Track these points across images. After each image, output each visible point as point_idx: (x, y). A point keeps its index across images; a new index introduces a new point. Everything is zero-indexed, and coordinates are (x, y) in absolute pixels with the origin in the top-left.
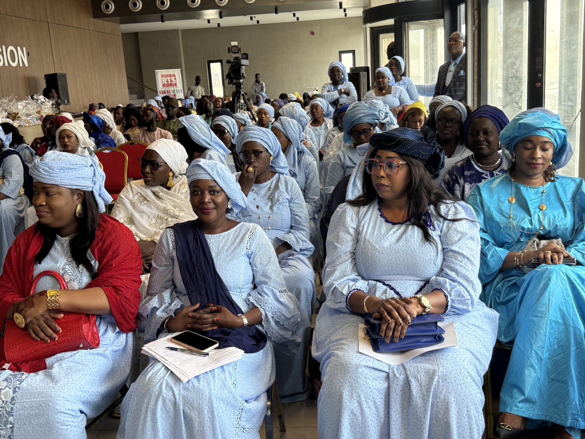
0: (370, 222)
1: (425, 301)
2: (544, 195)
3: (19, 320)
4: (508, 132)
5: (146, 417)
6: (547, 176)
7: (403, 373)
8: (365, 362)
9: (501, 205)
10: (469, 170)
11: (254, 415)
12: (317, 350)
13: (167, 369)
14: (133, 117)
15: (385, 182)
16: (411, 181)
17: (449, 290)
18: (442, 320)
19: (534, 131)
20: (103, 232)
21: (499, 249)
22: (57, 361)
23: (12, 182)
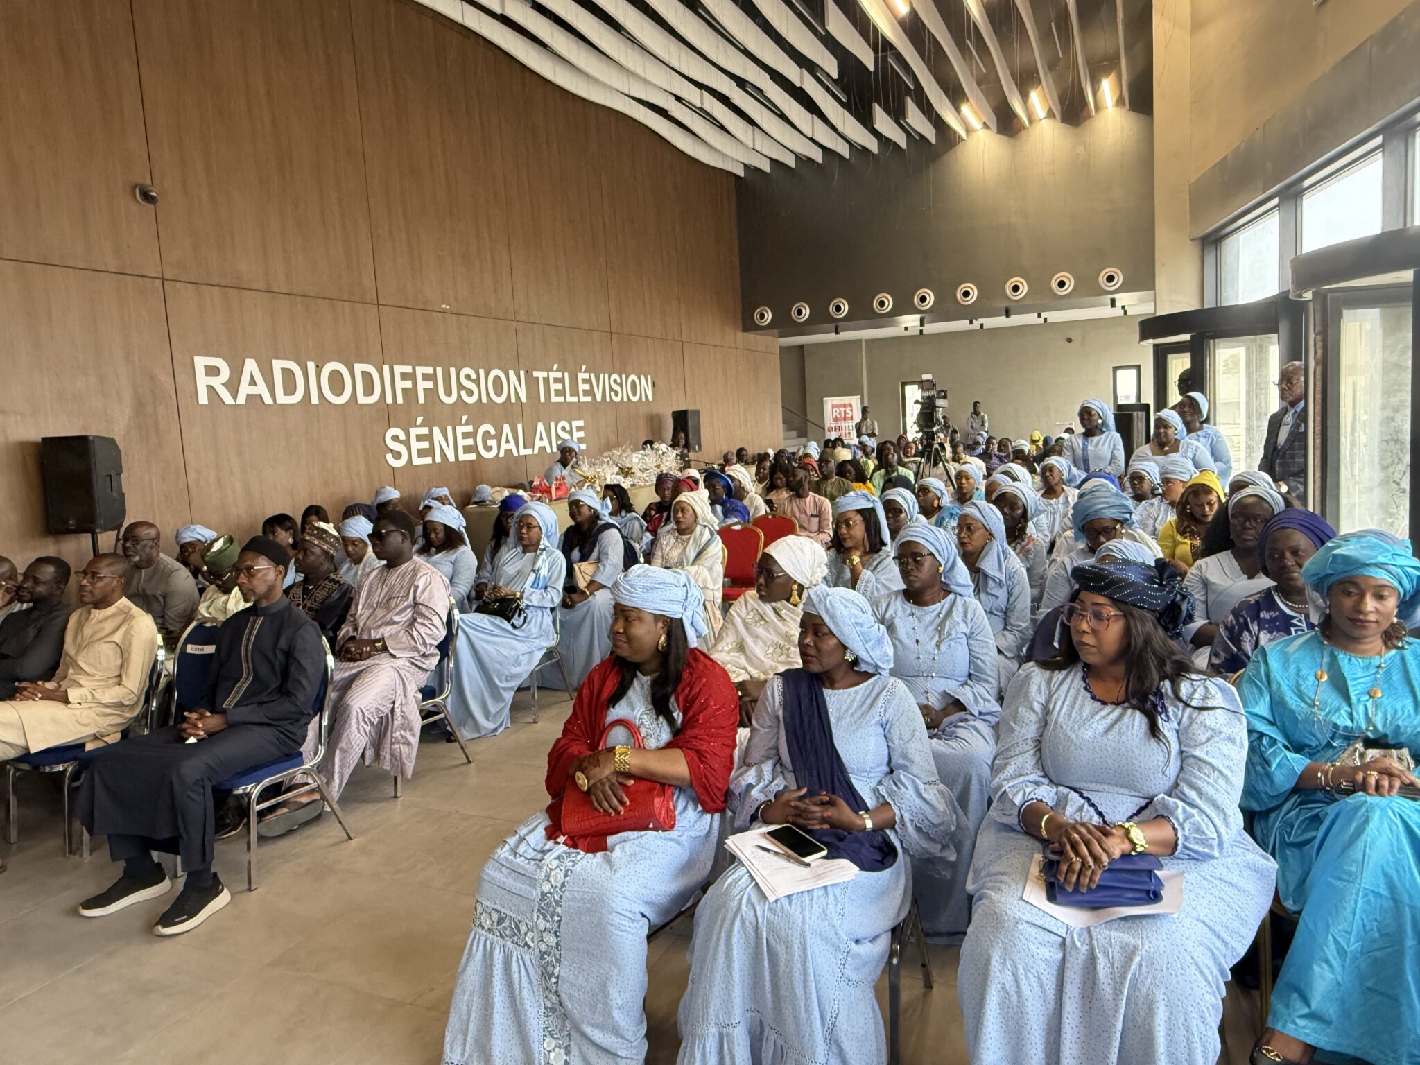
0: (1066, 697)
1: (1137, 834)
2: (1381, 671)
3: (582, 781)
4: (1314, 567)
5: (718, 939)
6: (1390, 639)
7: (1087, 942)
8: (1029, 915)
9: (1301, 682)
10: (1268, 611)
11: (865, 964)
12: (975, 881)
13: (752, 879)
14: (779, 475)
15: (1088, 639)
16: (1129, 645)
17: (1181, 820)
18: (1161, 867)
19: (1359, 567)
20: (691, 674)
21: (1291, 755)
22: (621, 842)
23: (608, 566)
